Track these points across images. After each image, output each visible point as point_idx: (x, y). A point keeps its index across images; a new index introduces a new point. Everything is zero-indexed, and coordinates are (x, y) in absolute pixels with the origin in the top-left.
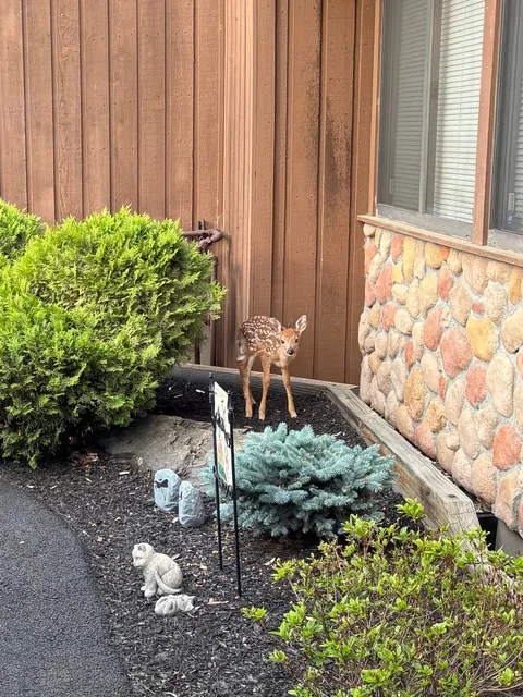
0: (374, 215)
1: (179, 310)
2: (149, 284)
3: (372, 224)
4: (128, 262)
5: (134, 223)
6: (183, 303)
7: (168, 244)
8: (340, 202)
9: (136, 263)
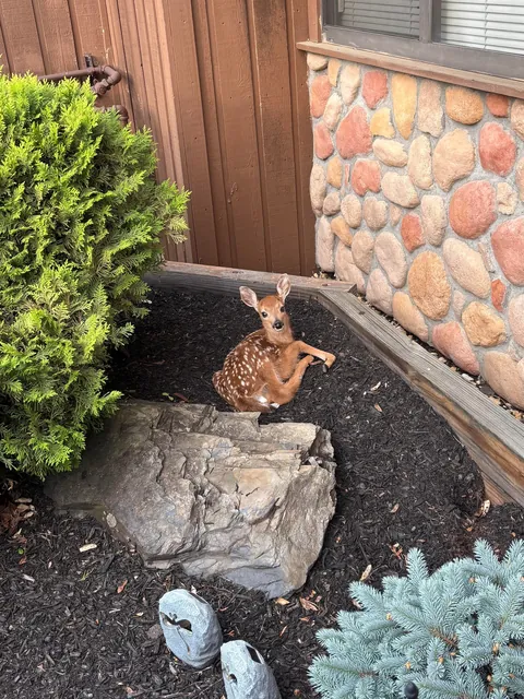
0: (320, 41)
1: (124, 244)
2: (65, 207)
3: (317, 53)
4: (19, 169)
5: (15, 95)
6: (127, 227)
7: (82, 128)
8: (275, 27)
9: (35, 171)
